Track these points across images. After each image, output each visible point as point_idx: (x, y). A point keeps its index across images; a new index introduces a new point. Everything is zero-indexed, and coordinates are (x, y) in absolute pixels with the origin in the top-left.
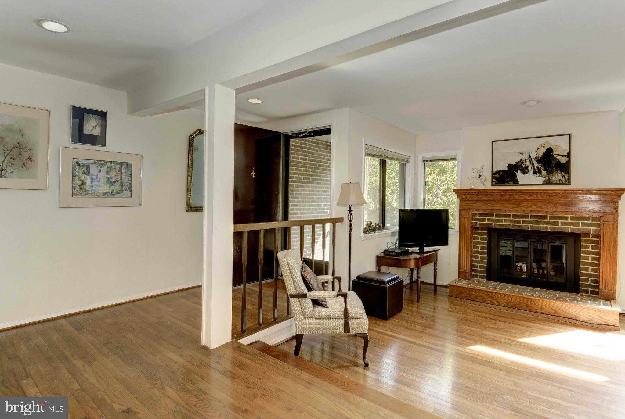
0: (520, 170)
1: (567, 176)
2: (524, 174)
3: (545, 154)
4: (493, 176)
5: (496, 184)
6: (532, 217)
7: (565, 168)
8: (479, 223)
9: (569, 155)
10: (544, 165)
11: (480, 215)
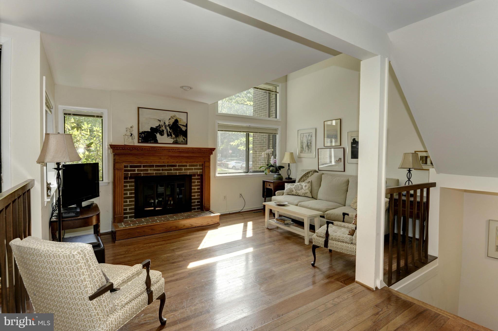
0: (159, 133)
1: (186, 140)
2: (161, 136)
3: (174, 123)
4: (140, 135)
5: (142, 142)
6: (168, 166)
7: (185, 134)
8: (131, 174)
9: (186, 126)
10: (173, 131)
11: (131, 167)
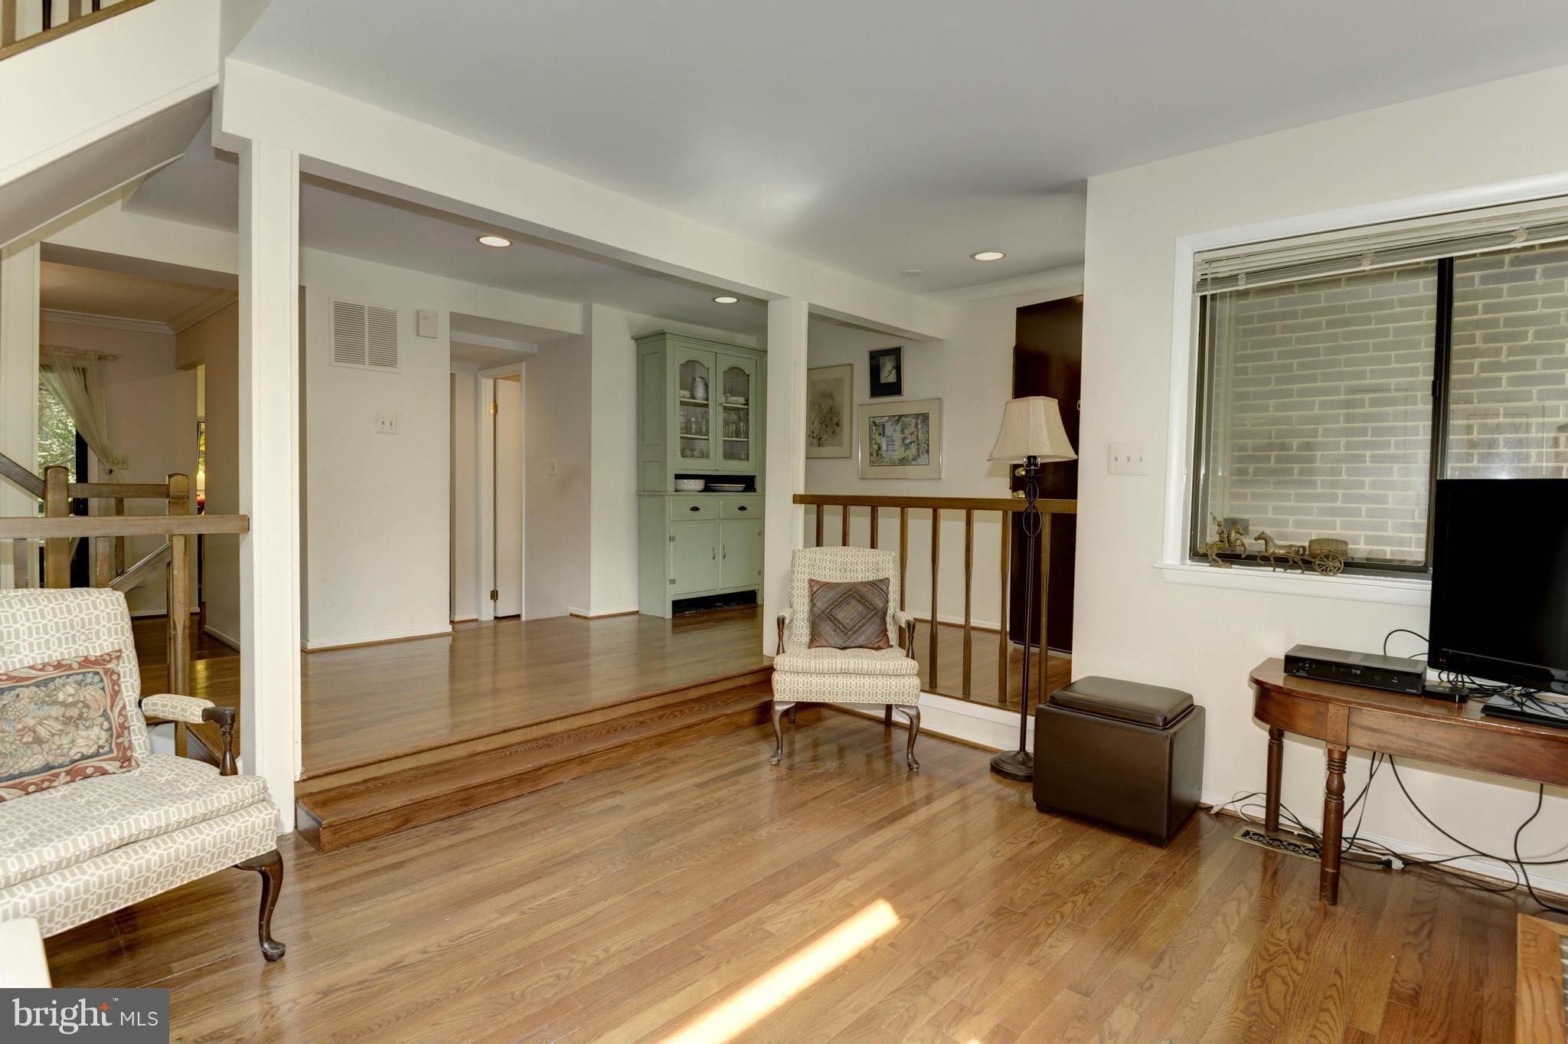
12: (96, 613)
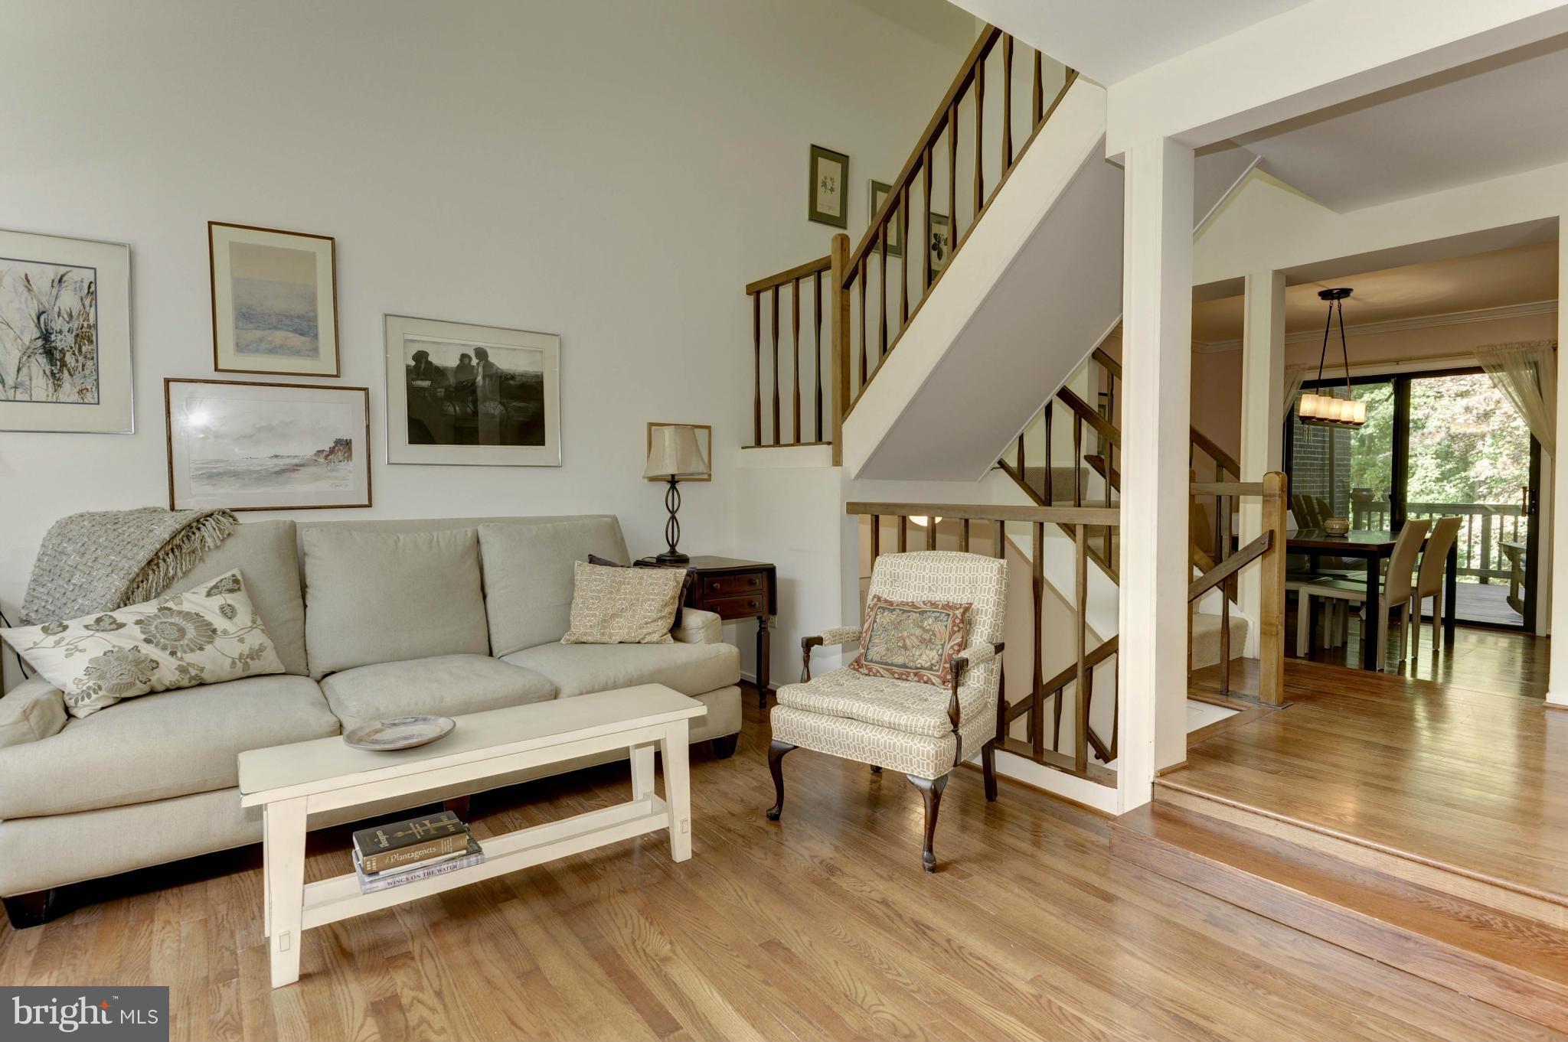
12: (964, 586)
